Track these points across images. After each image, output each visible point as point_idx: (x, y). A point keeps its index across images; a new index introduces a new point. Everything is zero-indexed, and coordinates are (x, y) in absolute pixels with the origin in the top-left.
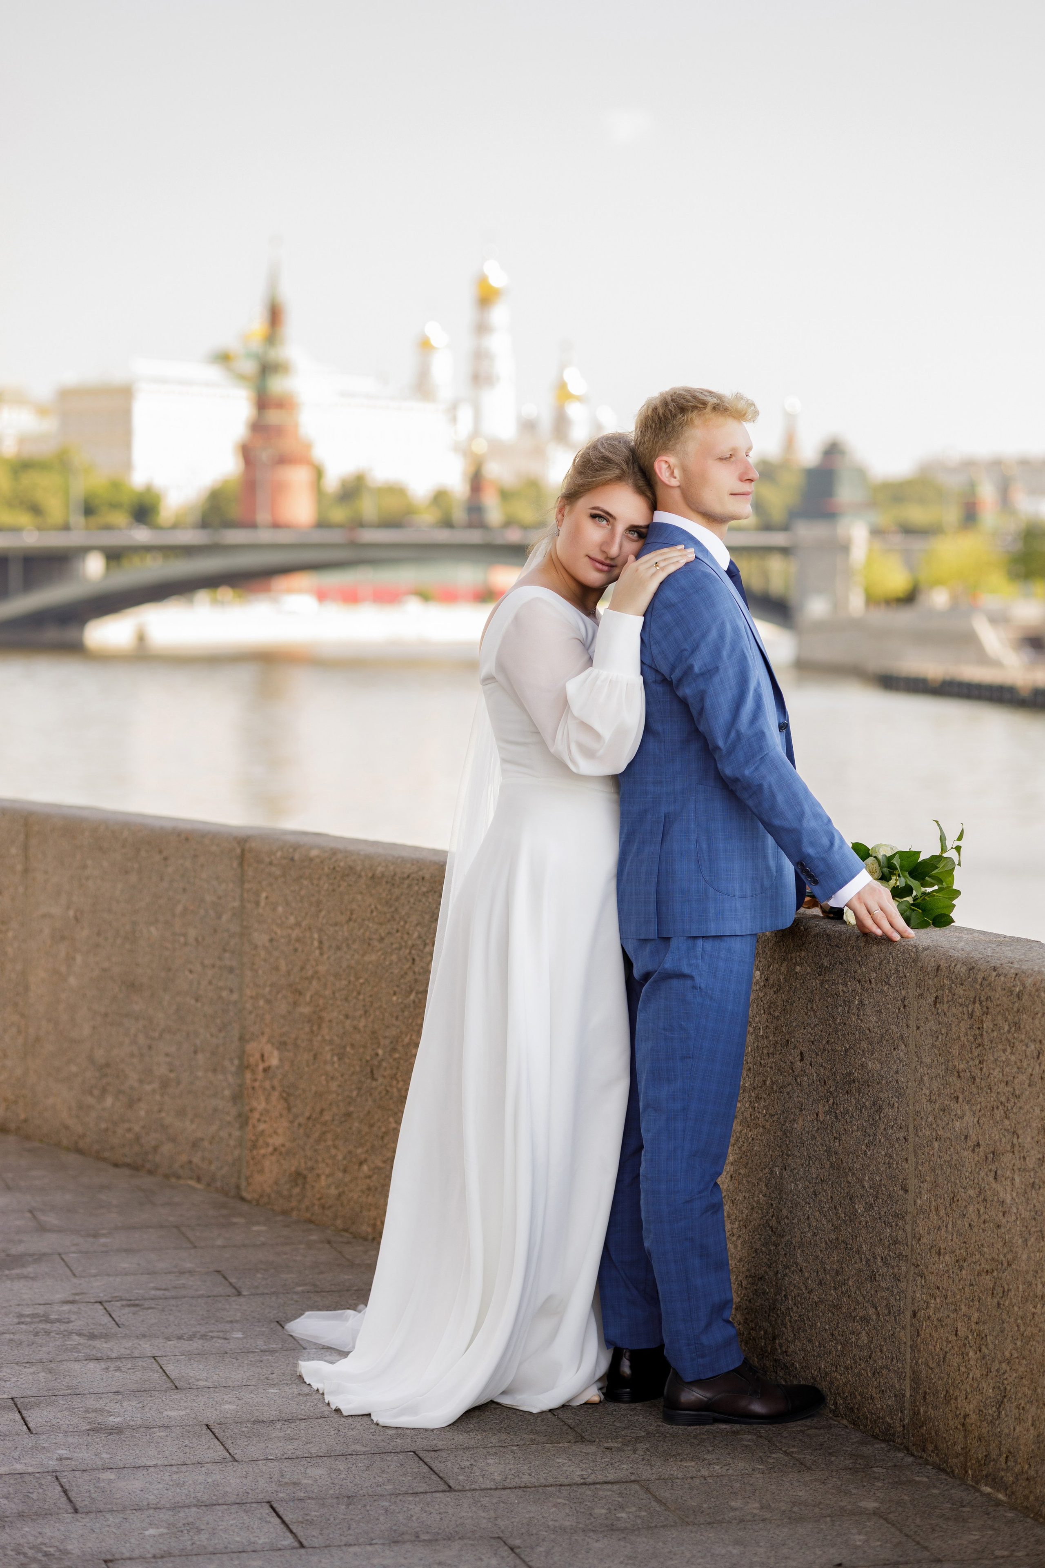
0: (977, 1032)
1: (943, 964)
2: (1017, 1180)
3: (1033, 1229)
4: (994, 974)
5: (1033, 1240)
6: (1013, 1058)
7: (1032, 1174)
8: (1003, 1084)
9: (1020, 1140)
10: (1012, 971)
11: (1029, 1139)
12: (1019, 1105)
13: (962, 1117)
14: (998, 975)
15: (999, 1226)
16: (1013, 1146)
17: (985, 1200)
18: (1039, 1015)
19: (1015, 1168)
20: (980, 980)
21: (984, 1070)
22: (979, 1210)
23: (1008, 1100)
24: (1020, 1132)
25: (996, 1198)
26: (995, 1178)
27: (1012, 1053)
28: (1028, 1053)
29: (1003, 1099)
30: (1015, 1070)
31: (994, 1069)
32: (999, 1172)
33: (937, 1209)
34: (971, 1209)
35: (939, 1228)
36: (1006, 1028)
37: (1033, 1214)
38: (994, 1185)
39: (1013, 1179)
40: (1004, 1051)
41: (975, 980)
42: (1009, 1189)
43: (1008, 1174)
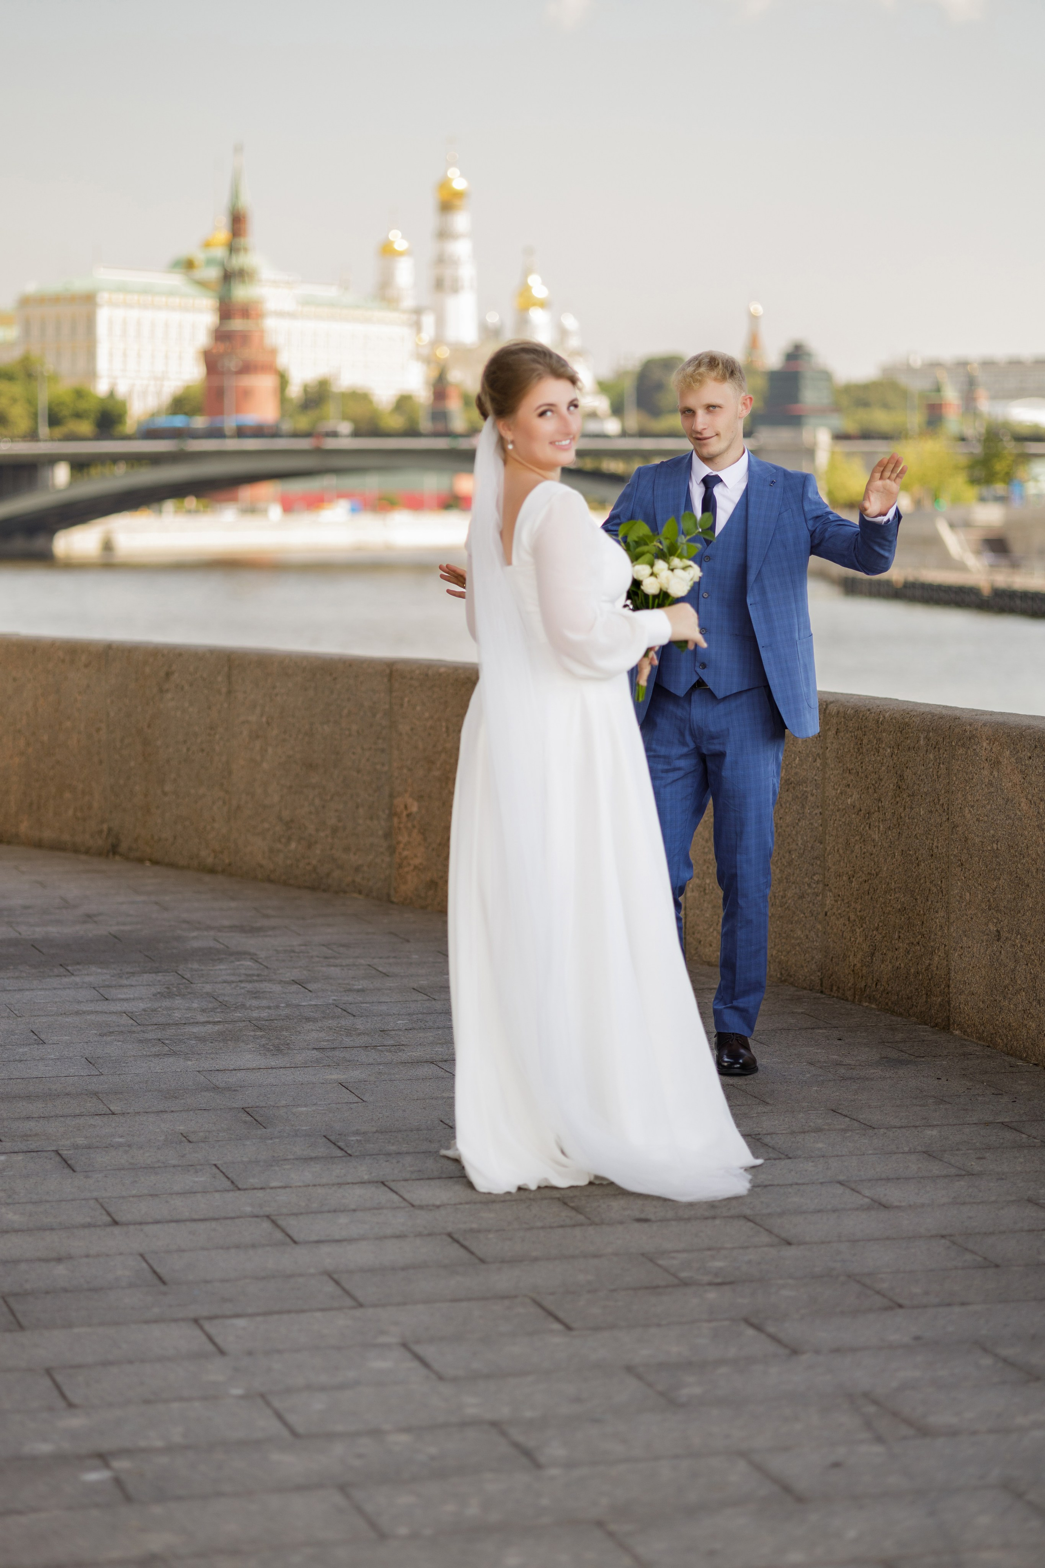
0: (860, 746)
1: (841, 710)
2: (882, 827)
3: (890, 853)
4: (869, 713)
5: (890, 858)
6: (879, 758)
7: (889, 822)
8: (874, 774)
9: (883, 804)
10: (878, 710)
11: (887, 803)
12: (882, 784)
13: (851, 796)
14: (871, 713)
15: (872, 854)
16: (879, 808)
17: (864, 841)
18: (892, 733)
19: (880, 820)
20: (861, 717)
21: (864, 767)
22: (861, 847)
23: (876, 782)
24: (883, 799)
25: (870, 839)
26: (870, 828)
27: (878, 756)
28: (886, 754)
29: (874, 782)
30: (880, 765)
31: (868, 766)
32: (872, 824)
33: (838, 851)
34: (857, 847)
35: (840, 861)
36: (875, 742)
37: (889, 844)
38: (869, 832)
39: (879, 826)
40: (874, 755)
41: (858, 717)
42: (877, 832)
43: (877, 824)
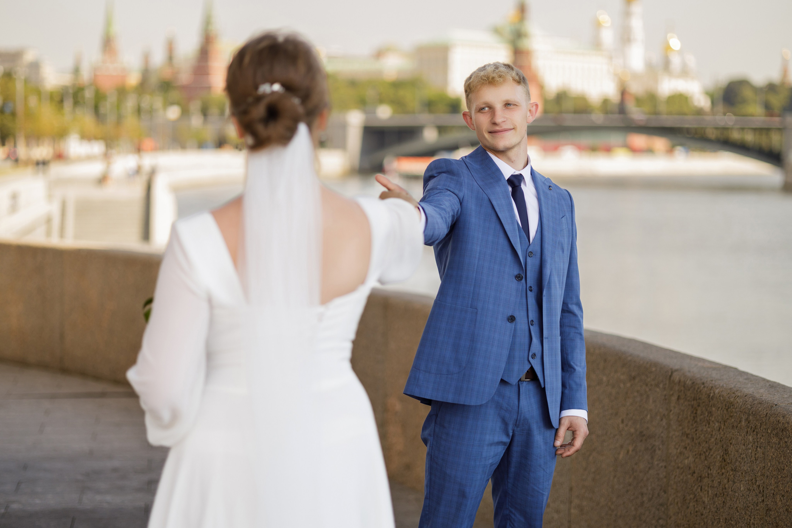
0: (695, 415)
1: (682, 379)
2: (710, 492)
3: (716, 517)
4: (702, 386)
5: (716, 523)
6: (709, 430)
7: (716, 489)
8: (704, 443)
9: (711, 472)
10: (711, 385)
11: (715, 471)
12: (711, 454)
13: (688, 458)
14: (704, 387)
15: (702, 515)
16: (708, 474)
17: (697, 501)
18: (720, 409)
19: (709, 486)
20: (696, 389)
21: (698, 435)
22: (694, 506)
23: (707, 451)
24: (711, 468)
25: (701, 500)
26: (701, 490)
27: (709, 427)
28: (715, 427)
29: (705, 450)
30: (710, 436)
31: (701, 435)
32: (703, 487)
33: (677, 503)
34: (691, 504)
35: (678, 513)
36: (707, 414)
37: (716, 509)
38: (701, 494)
39: (708, 492)
40: (706, 425)
41: (694, 389)
42: (706, 496)
43: (706, 488)
